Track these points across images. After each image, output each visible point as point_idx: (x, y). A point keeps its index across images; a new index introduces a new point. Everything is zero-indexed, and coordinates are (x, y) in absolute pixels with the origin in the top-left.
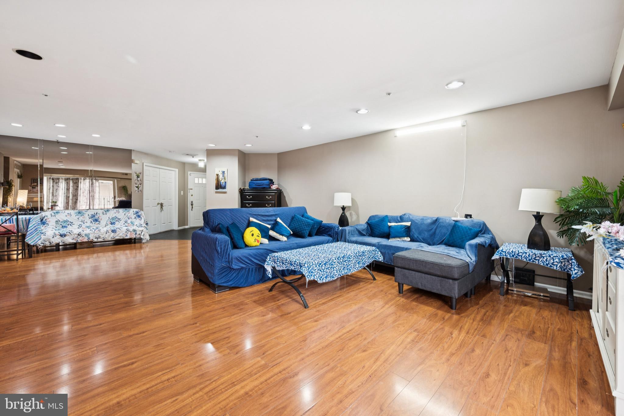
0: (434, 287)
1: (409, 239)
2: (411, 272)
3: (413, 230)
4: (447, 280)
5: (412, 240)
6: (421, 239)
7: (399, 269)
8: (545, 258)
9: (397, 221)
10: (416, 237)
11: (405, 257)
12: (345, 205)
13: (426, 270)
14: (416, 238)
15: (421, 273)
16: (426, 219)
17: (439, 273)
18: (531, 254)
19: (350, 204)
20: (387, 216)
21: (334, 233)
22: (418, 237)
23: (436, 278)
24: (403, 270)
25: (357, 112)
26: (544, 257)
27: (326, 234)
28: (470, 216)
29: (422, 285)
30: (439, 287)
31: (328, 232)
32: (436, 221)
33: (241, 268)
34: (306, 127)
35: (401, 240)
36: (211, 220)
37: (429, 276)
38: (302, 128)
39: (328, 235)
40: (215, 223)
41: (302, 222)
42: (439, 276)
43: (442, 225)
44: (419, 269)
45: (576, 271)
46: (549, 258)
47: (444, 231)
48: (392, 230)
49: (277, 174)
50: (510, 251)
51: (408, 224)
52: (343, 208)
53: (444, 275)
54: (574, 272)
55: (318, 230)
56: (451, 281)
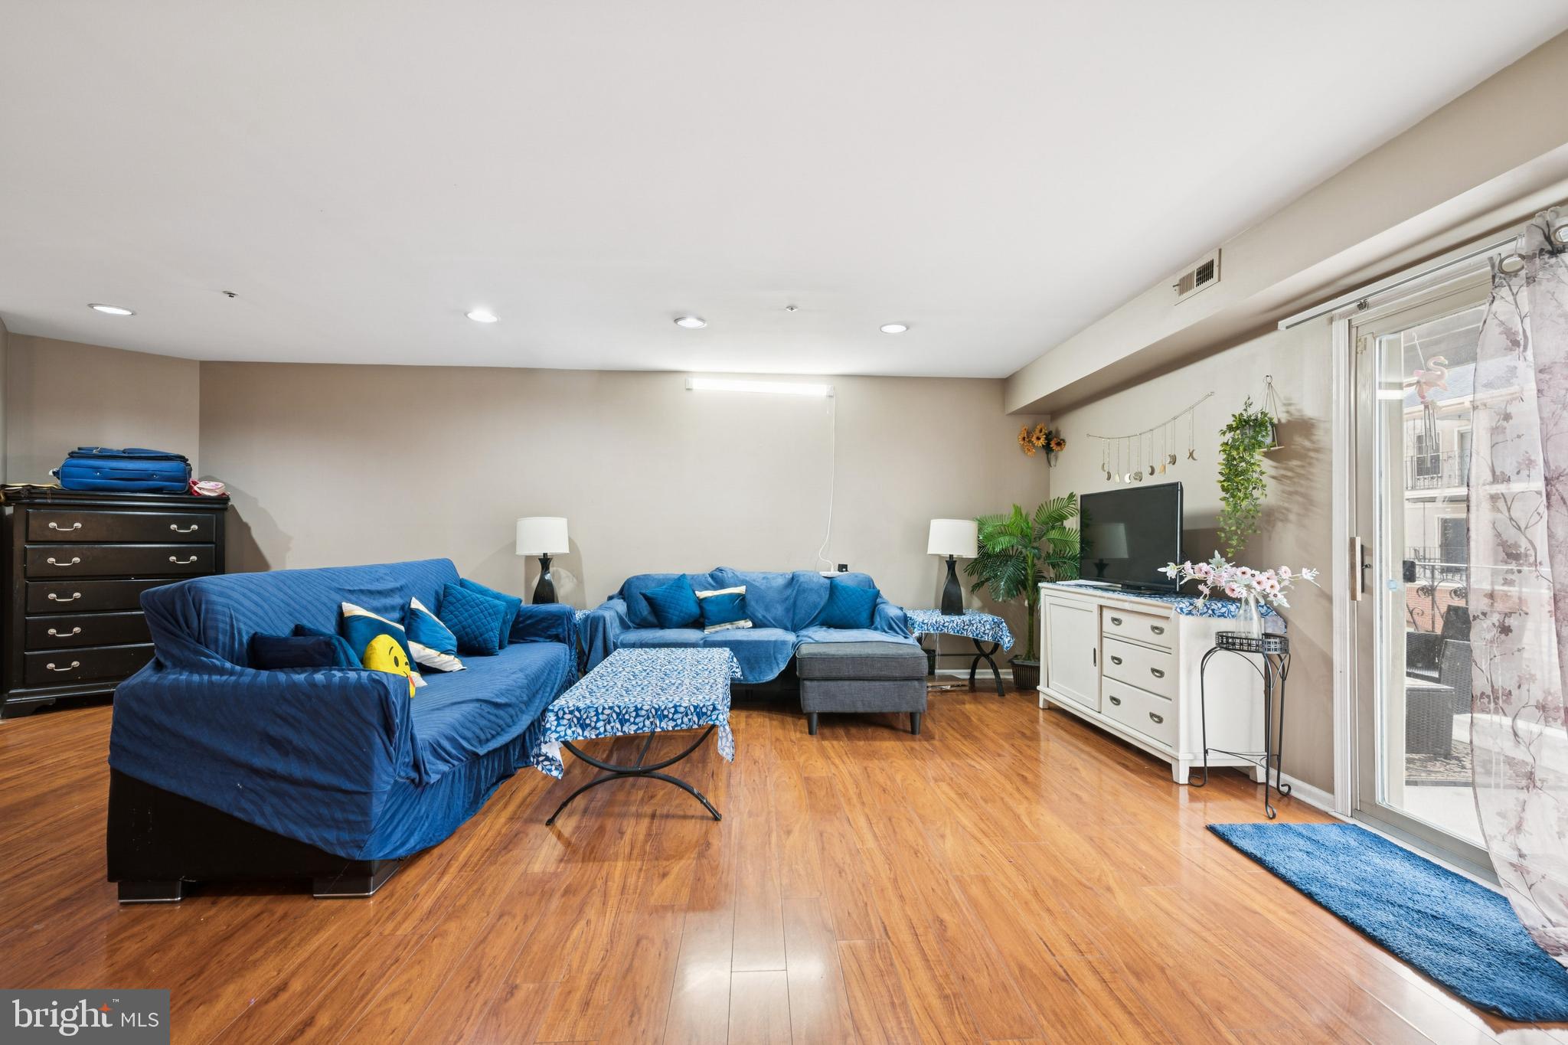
0: (887, 703)
1: (750, 624)
2: (840, 683)
3: (753, 603)
4: (909, 683)
5: (755, 626)
6: (772, 621)
7: (815, 683)
8: (975, 626)
9: (707, 585)
10: (761, 617)
11: (828, 655)
12: (550, 551)
13: (874, 673)
14: (761, 620)
15: (861, 682)
16: (774, 578)
17: (897, 674)
18: (959, 621)
19: (563, 548)
20: (684, 576)
21: (569, 630)
22: (764, 617)
23: (891, 683)
24: (823, 683)
25: (676, 321)
26: (973, 624)
27: (540, 636)
28: (845, 566)
29: (864, 705)
30: (897, 700)
31: (548, 628)
32: (793, 580)
33: (442, 777)
34: (482, 315)
35: (734, 626)
36: (221, 625)
37: (877, 683)
38: (466, 314)
39: (546, 638)
40: (240, 633)
41: (478, 605)
42: (894, 679)
43: (807, 589)
44: (861, 674)
45: (1009, 639)
46: (979, 625)
47: (813, 598)
48: (708, 607)
49: (197, 439)
50: (934, 622)
51: (741, 590)
52: (545, 562)
53: (906, 675)
54: (1007, 640)
55: (513, 626)
56: (916, 683)
